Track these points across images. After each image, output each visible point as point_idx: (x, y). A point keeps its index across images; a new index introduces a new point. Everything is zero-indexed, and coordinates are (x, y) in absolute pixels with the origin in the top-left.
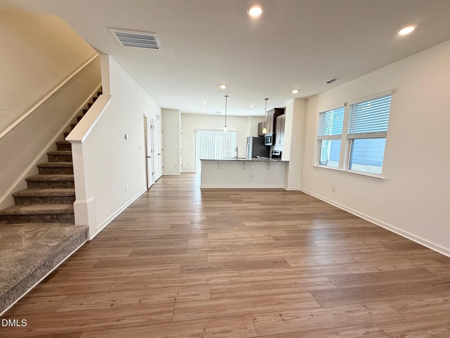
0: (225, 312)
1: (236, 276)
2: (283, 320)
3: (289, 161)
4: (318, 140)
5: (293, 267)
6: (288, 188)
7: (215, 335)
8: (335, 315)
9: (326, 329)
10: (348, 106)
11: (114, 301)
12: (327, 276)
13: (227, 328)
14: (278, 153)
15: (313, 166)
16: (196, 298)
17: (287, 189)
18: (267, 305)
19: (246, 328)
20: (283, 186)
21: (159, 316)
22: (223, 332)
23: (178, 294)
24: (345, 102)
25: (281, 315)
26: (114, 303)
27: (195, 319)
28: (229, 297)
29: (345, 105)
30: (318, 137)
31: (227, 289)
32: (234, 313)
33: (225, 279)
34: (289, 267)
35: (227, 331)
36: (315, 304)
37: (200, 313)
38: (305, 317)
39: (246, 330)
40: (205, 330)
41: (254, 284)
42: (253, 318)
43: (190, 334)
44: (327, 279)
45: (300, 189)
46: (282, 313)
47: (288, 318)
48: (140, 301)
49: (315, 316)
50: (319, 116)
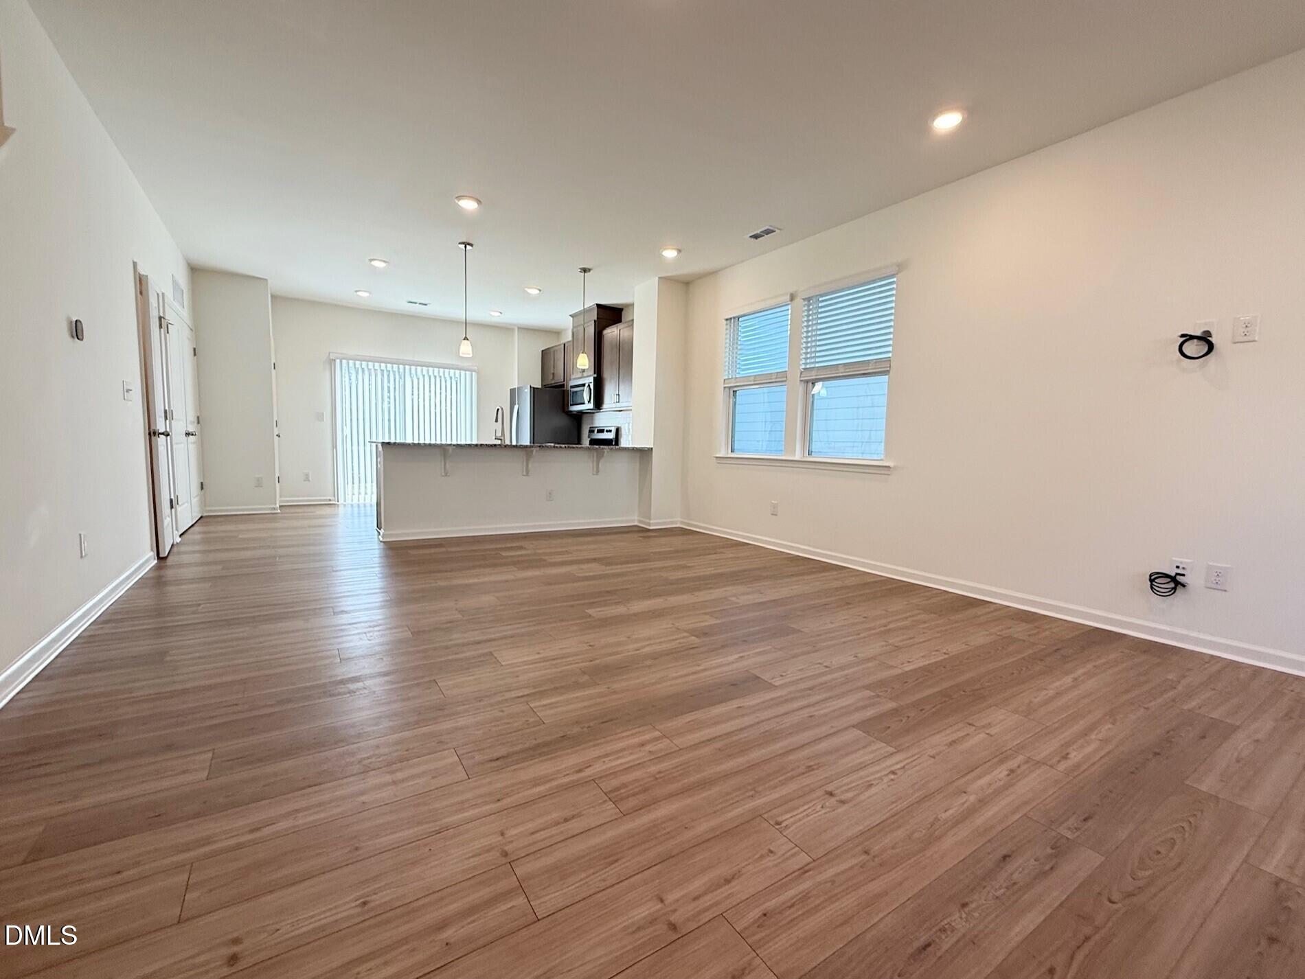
0: (688, 835)
1: (656, 739)
2: (843, 802)
3: (652, 448)
4: (725, 388)
5: (781, 686)
6: (651, 522)
7: (701, 900)
8: (933, 757)
9: (939, 790)
10: (799, 301)
11: (236, 941)
12: (867, 687)
13: (723, 870)
14: (610, 431)
15: (717, 457)
16: (575, 826)
17: (649, 525)
18: (783, 783)
19: (771, 852)
20: (636, 518)
21: (474, 921)
22: (719, 886)
23: (502, 834)
24: (791, 291)
25: (831, 794)
26: (235, 949)
27: (608, 883)
28: (671, 796)
29: (792, 298)
30: (724, 380)
31: (654, 776)
32: (713, 829)
33: (631, 754)
34: (771, 687)
35: (729, 877)
36: (881, 748)
37: (616, 861)
38: (882, 780)
39: (776, 857)
40: (662, 901)
41: (719, 744)
42: (772, 823)
43: (625, 928)
44: (868, 693)
45: (682, 523)
46: (830, 788)
47: (850, 795)
48: (365, 903)
49: (899, 773)
50: (725, 327)
